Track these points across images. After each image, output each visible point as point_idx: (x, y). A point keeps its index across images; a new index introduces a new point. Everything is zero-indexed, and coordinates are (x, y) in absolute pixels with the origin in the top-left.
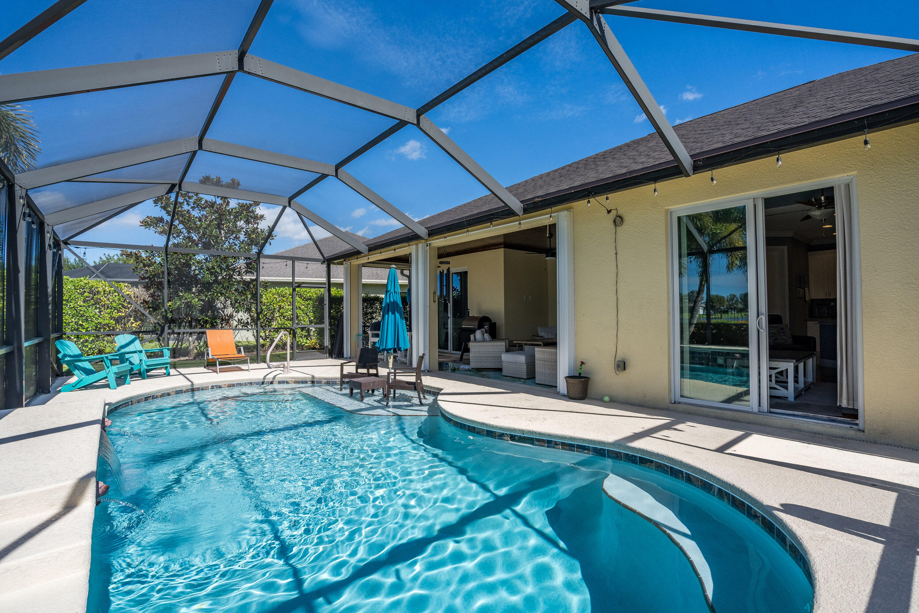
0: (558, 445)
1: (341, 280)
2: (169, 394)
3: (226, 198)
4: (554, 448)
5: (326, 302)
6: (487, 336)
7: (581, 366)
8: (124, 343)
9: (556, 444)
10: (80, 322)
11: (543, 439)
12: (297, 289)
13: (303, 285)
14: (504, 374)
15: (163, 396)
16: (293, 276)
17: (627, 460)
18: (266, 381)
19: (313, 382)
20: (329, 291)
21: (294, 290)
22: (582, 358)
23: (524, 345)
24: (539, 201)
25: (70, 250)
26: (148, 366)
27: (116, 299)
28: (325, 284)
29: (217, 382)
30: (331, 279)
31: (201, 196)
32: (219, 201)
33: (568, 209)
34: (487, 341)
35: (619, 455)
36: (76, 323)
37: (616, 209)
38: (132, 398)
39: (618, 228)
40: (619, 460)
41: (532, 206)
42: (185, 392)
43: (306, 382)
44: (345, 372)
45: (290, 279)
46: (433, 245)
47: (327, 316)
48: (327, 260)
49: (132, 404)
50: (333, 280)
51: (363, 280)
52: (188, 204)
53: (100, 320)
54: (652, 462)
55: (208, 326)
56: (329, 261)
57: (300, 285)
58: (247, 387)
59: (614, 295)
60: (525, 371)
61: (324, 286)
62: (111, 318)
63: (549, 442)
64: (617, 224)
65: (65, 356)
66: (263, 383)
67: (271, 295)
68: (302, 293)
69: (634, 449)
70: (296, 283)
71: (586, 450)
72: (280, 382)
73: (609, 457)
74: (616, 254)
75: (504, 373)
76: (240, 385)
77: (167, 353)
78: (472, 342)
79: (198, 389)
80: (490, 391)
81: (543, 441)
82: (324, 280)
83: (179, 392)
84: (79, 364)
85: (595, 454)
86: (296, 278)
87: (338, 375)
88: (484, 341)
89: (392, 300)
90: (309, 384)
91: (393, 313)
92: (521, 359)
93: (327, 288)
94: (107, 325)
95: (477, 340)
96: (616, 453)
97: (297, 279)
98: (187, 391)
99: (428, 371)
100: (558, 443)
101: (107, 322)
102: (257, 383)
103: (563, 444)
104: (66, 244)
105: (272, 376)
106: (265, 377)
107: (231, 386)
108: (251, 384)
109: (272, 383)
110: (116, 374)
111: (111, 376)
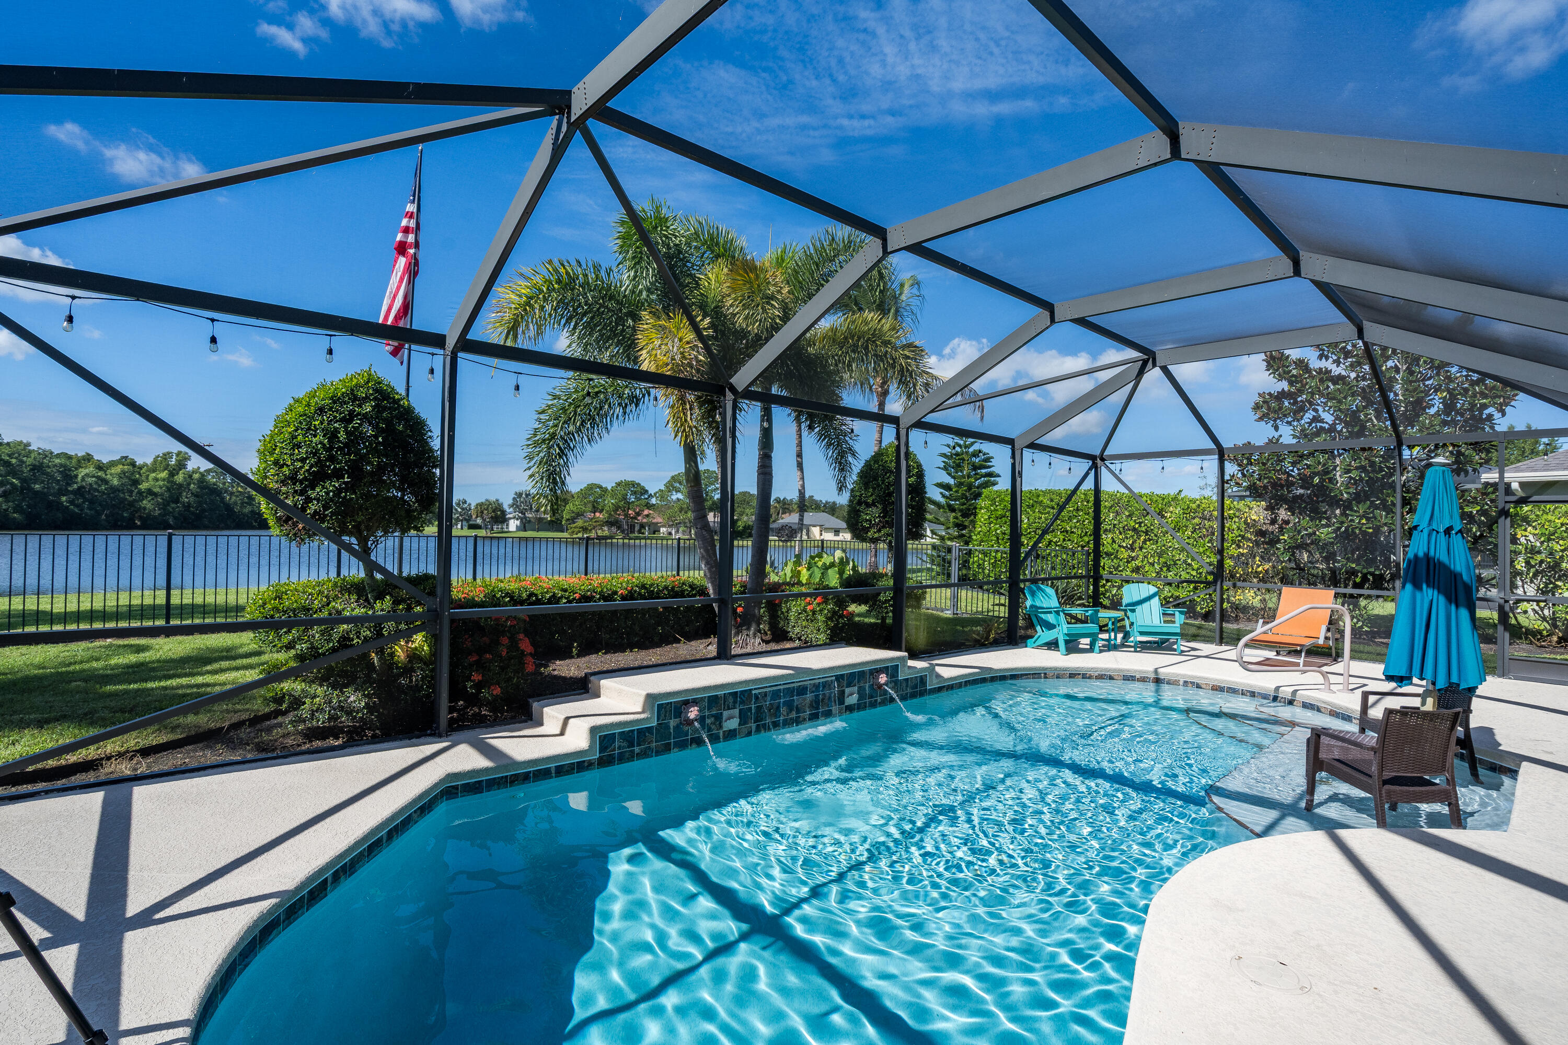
2: (1111, 678)
15: (1101, 677)
18: (1280, 696)
25: (1107, 467)
42: (1138, 680)
66: (1275, 699)
72: (1305, 706)
76: (1232, 691)
77: (1178, 618)
79: (1162, 681)
83: (1128, 679)
98: (1142, 680)
102: (1265, 697)
104: (1103, 460)
105: (1291, 689)
106: (1277, 688)
107: (1218, 689)
108: (1253, 694)
109: (1291, 702)
110: (1069, 636)
111: (1061, 638)
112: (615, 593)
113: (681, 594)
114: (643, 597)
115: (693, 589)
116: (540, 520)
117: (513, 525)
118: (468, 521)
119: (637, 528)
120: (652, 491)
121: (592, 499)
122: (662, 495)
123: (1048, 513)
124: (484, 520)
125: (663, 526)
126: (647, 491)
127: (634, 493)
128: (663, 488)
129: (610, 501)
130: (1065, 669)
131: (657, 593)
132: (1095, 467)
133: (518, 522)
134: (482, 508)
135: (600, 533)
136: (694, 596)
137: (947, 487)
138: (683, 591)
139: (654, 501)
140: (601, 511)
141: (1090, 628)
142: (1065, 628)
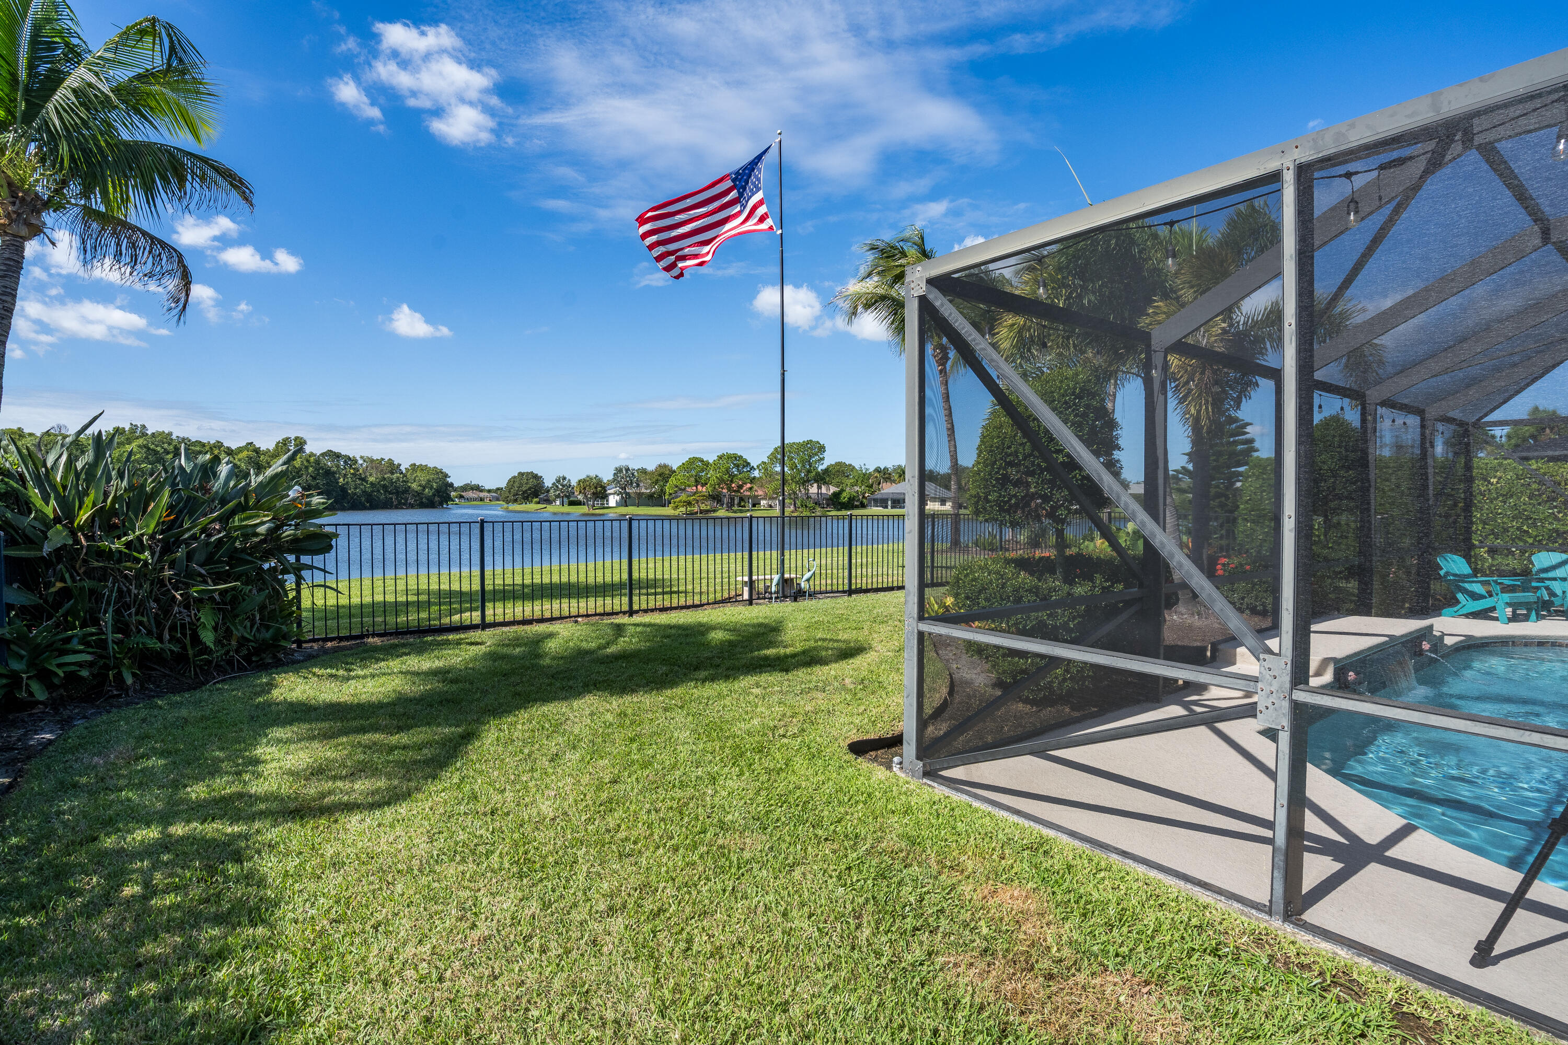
8: (1547, 564)
65: (1447, 574)
110: (1509, 604)
111: (1500, 605)
116: (640, 495)
117: (613, 501)
118: (568, 497)
119: (736, 502)
120: (754, 463)
121: (694, 473)
122: (764, 466)
124: (586, 496)
125: (764, 499)
126: (749, 464)
127: (737, 466)
128: (766, 460)
129: (713, 475)
133: (618, 498)
134: (584, 484)
135: (703, 507)
139: (756, 474)
140: (703, 485)
141: (1529, 596)
142: (1506, 597)
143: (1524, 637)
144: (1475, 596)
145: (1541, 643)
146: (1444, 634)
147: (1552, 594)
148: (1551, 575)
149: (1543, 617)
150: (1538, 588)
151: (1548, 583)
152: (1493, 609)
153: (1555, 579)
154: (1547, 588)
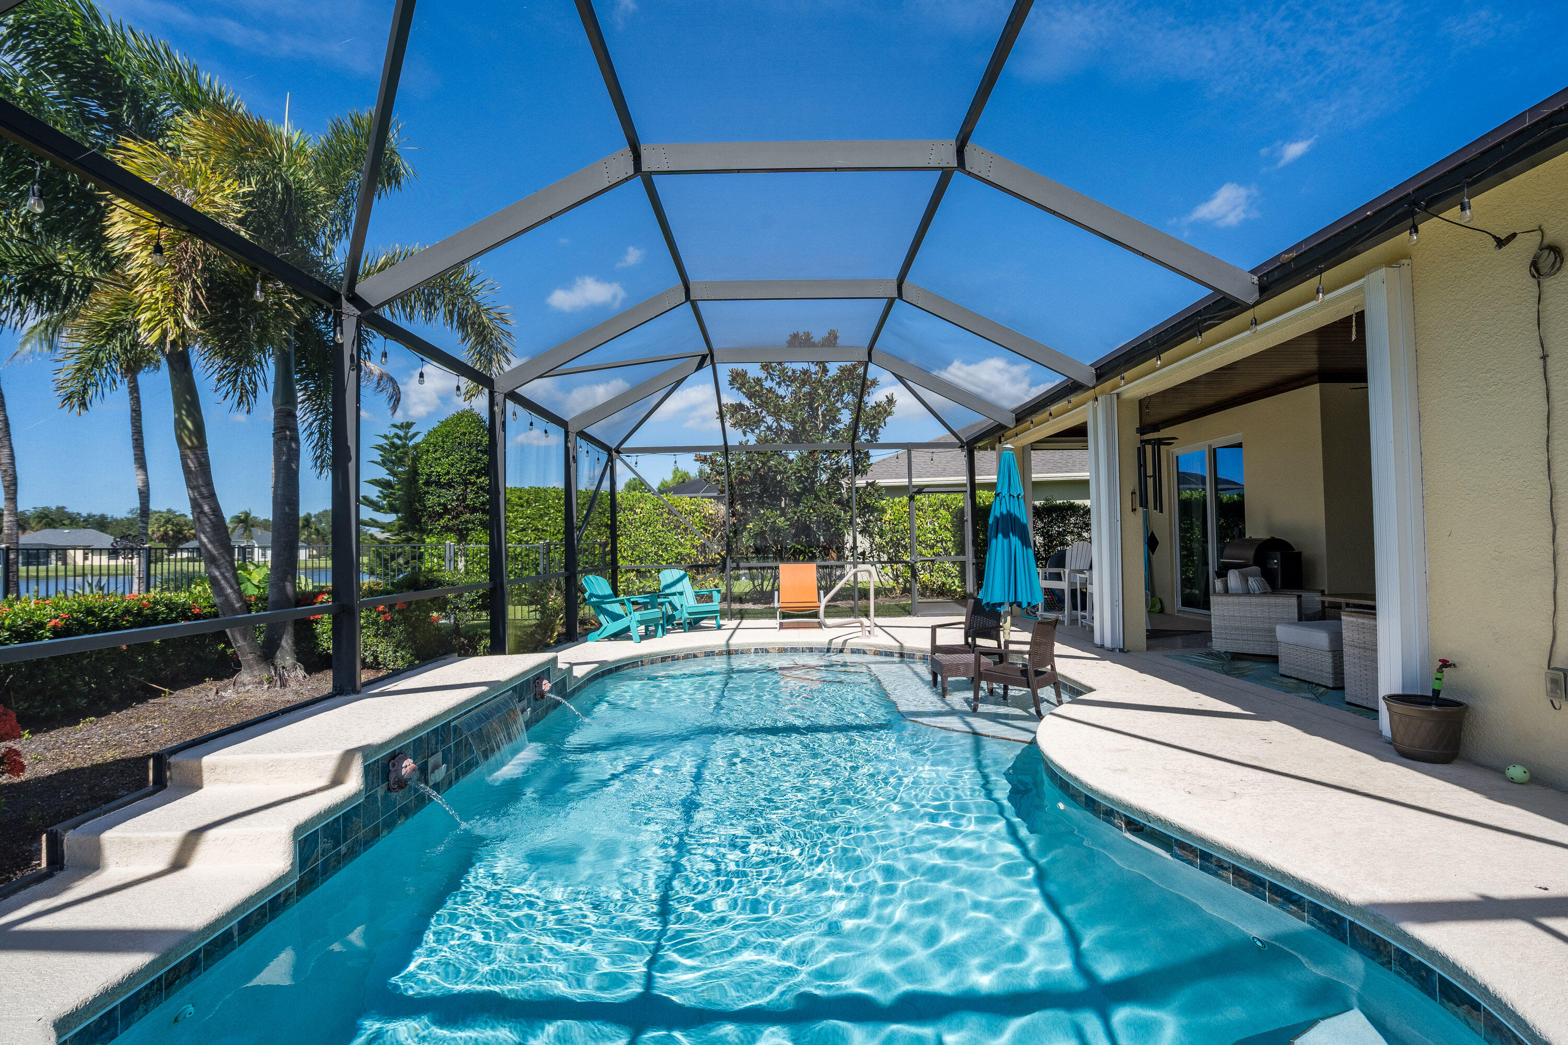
0: (1226, 869)
1: (993, 478)
2: (695, 656)
3: (821, 362)
4: (1216, 874)
5: (968, 516)
6: (1253, 583)
7: (1440, 670)
8: (670, 581)
9: (1221, 865)
10: (660, 552)
11: (1191, 846)
12: (918, 497)
13: (925, 490)
14: (1282, 670)
15: (686, 657)
16: (910, 477)
17: (1404, 972)
18: (833, 647)
19: (902, 655)
20: (973, 496)
21: (912, 498)
22: (1447, 649)
23: (1344, 606)
24: (1293, 259)
25: (622, 460)
26: (690, 614)
27: (697, 520)
28: (964, 485)
29: (763, 644)
30: (977, 477)
31: (786, 365)
32: (814, 368)
33: (1392, 261)
34: (1254, 595)
35: (1382, 948)
36: (656, 554)
37: (1540, 229)
38: (641, 656)
39: (1547, 282)
40: (1382, 964)
41: (1276, 274)
42: (717, 654)
43: (891, 654)
44: (940, 642)
45: (904, 481)
46: (1126, 396)
47: (970, 541)
48: (967, 443)
49: (642, 665)
50: (979, 479)
51: (1033, 476)
52: (772, 380)
53: (680, 549)
54: (1476, 1006)
55: (801, 558)
56: (970, 446)
57: (920, 490)
58: (805, 654)
59: (1544, 477)
60: (1330, 670)
61: (963, 489)
62: (693, 547)
63: (1205, 856)
64: (1543, 271)
65: (592, 595)
66: (828, 650)
67: (899, 508)
68: (949, 503)
69: (1418, 945)
70: (915, 486)
71: (1294, 902)
72: (853, 651)
73: (1354, 946)
74: (1544, 357)
75: (1283, 668)
76: (794, 650)
77: (717, 597)
78: (1220, 594)
79: (736, 652)
80: (1201, 708)
81: (1191, 849)
82: (963, 479)
83: (710, 654)
84: (608, 607)
85: (1316, 922)
86: (913, 480)
87: (927, 646)
88: (1248, 593)
89: (1005, 512)
90: (896, 659)
91: (1006, 536)
92: (1319, 638)
93: (969, 492)
94: (688, 555)
95: (1230, 592)
96: (1375, 939)
97: (916, 481)
98: (720, 654)
99: (1121, 650)
100: (1226, 865)
101: (687, 551)
102: (820, 650)
103: (1237, 871)
104: (618, 452)
105: (841, 640)
106: (831, 641)
107: (783, 651)
108: (811, 650)
109: (841, 651)
110: (641, 622)
111: (633, 625)
112: (41, 625)
113: (153, 619)
114: (89, 629)
115: (171, 610)
123: (517, 511)
130: (657, 654)
131: (115, 621)
132: (611, 460)
136: (175, 620)
137: (385, 485)
138: (156, 615)
141: (655, 613)
142: (637, 616)
143: (650, 655)
144: (615, 617)
145: (667, 658)
146: (572, 665)
147: (674, 608)
148: (673, 590)
149: (668, 631)
150: (662, 604)
151: (671, 598)
152: (628, 629)
153: (674, 594)
154: (670, 603)
